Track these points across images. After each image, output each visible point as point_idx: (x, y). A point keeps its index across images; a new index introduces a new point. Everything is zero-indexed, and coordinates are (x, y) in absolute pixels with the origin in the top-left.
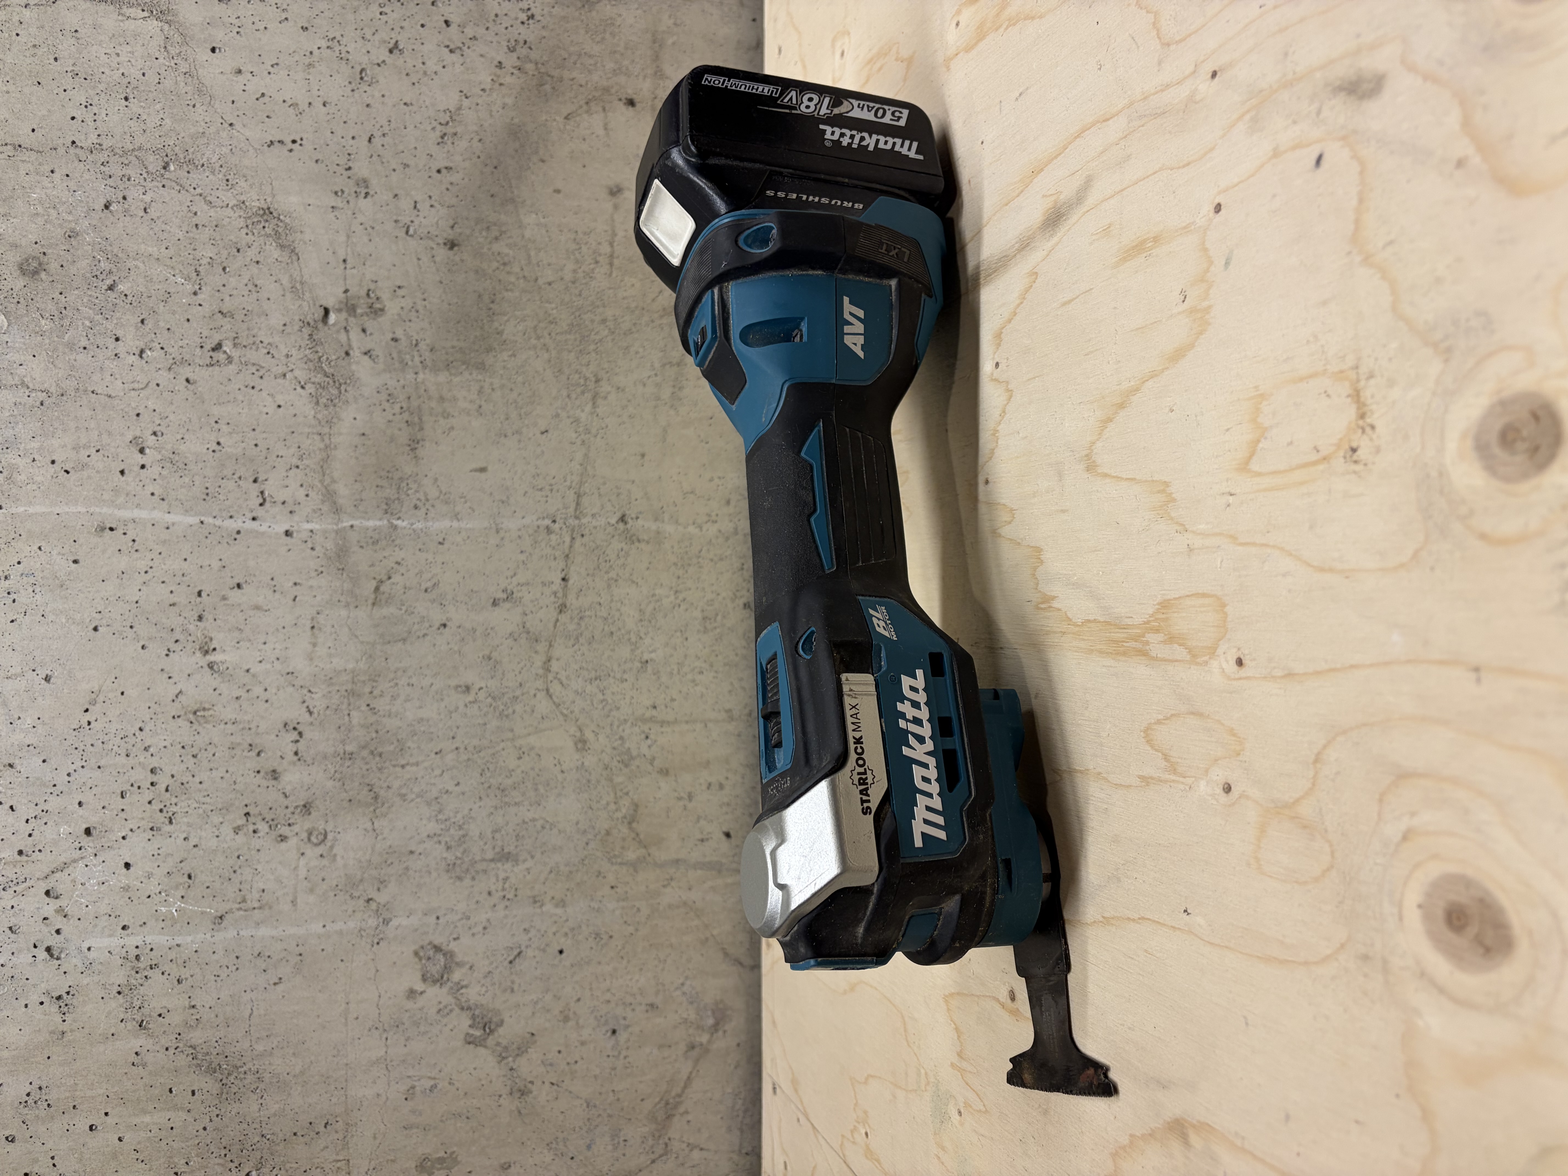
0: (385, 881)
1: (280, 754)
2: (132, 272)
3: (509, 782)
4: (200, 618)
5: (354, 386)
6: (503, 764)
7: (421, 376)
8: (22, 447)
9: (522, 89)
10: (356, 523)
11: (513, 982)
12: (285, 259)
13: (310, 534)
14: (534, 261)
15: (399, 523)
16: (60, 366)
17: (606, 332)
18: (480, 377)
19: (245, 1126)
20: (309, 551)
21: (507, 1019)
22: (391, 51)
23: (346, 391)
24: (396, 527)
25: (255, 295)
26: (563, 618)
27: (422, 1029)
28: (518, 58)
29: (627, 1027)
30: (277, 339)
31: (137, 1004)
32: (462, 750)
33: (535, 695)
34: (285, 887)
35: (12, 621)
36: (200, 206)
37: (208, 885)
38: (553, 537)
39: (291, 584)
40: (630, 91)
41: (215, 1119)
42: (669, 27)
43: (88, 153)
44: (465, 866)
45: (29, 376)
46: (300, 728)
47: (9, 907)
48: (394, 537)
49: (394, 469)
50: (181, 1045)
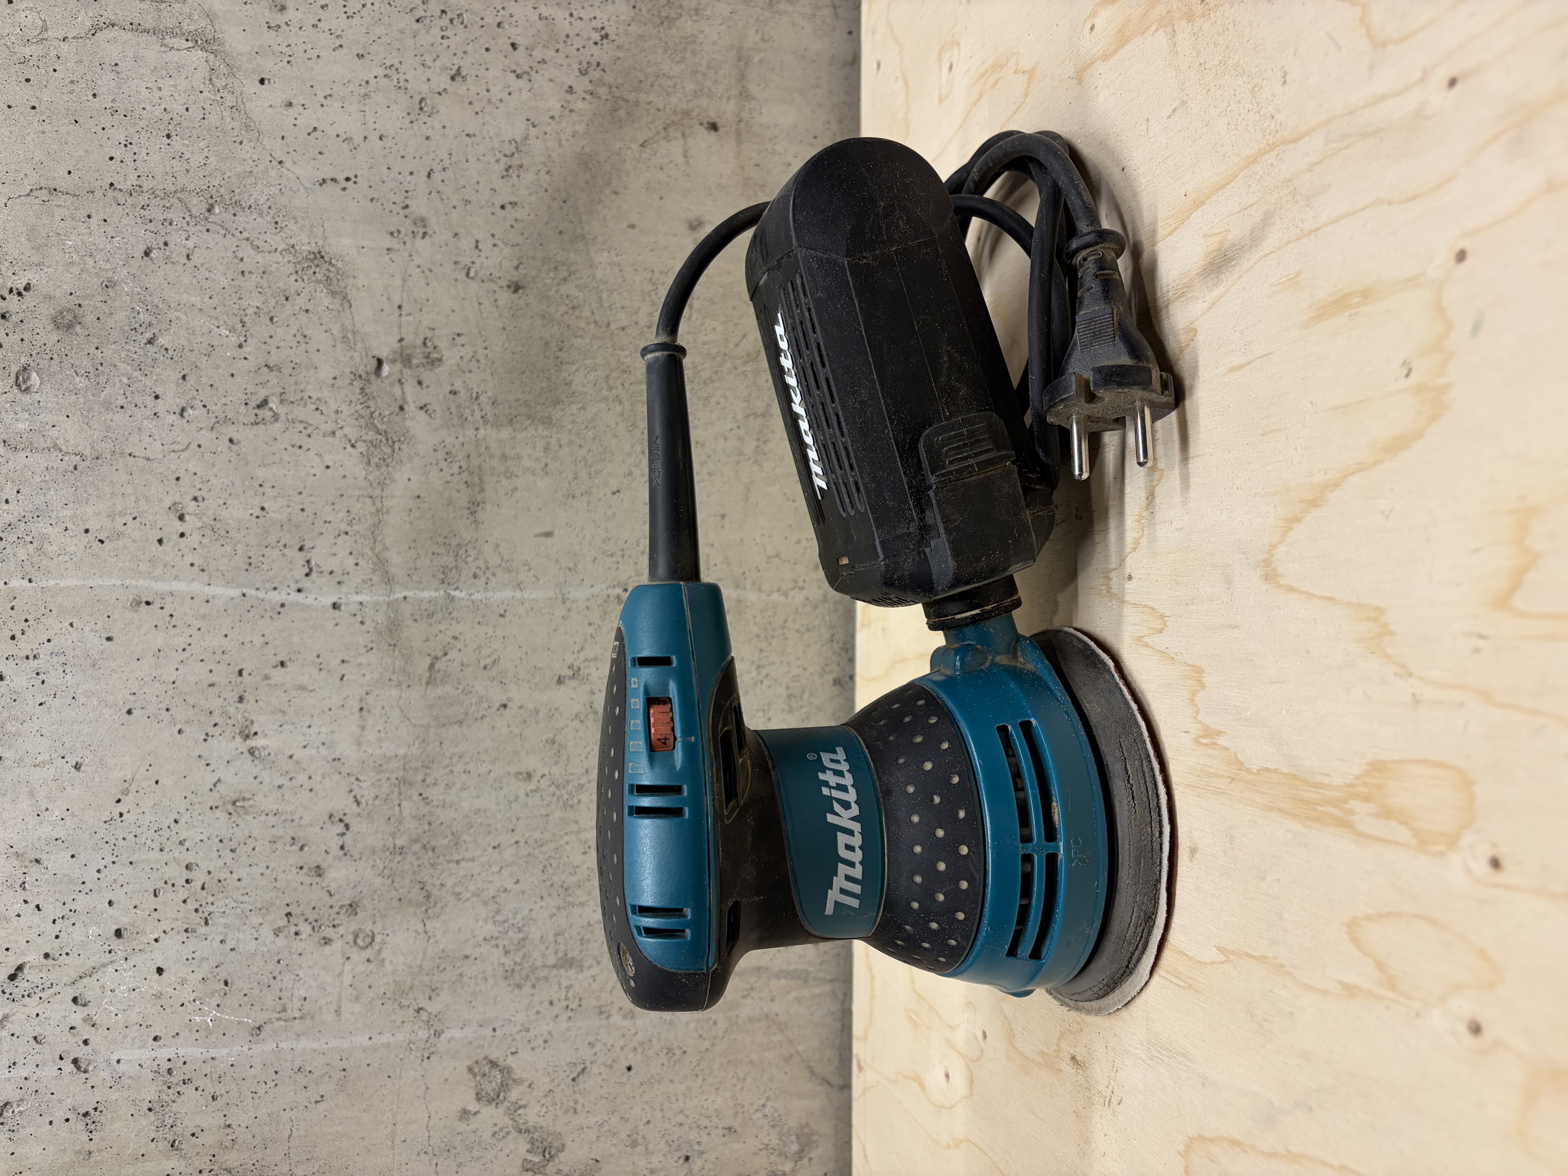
0: (437, 988)
1: (324, 848)
2: (173, 324)
3: (574, 879)
4: (241, 699)
5: (408, 444)
6: (567, 860)
7: (482, 432)
8: (53, 515)
9: (595, 115)
10: (409, 594)
11: (576, 1102)
12: (337, 306)
13: (360, 606)
14: (606, 304)
15: (456, 593)
16: (95, 427)
18: (546, 433)
20: (358, 625)
21: (569, 1144)
22: (453, 78)
23: (399, 449)
24: (453, 599)
25: (303, 347)
27: (475, 1153)
28: (591, 82)
29: (702, 1153)
30: (326, 394)
31: (169, 1122)
32: (522, 844)
34: (328, 995)
35: (41, 704)
36: (247, 251)
37: (245, 992)
39: (338, 661)
40: (713, 114)
42: (756, 44)
43: (128, 196)
44: (524, 973)
45: (62, 439)
46: (347, 819)
47: (34, 1015)
48: (451, 610)
49: (451, 534)
50: (215, 1168)
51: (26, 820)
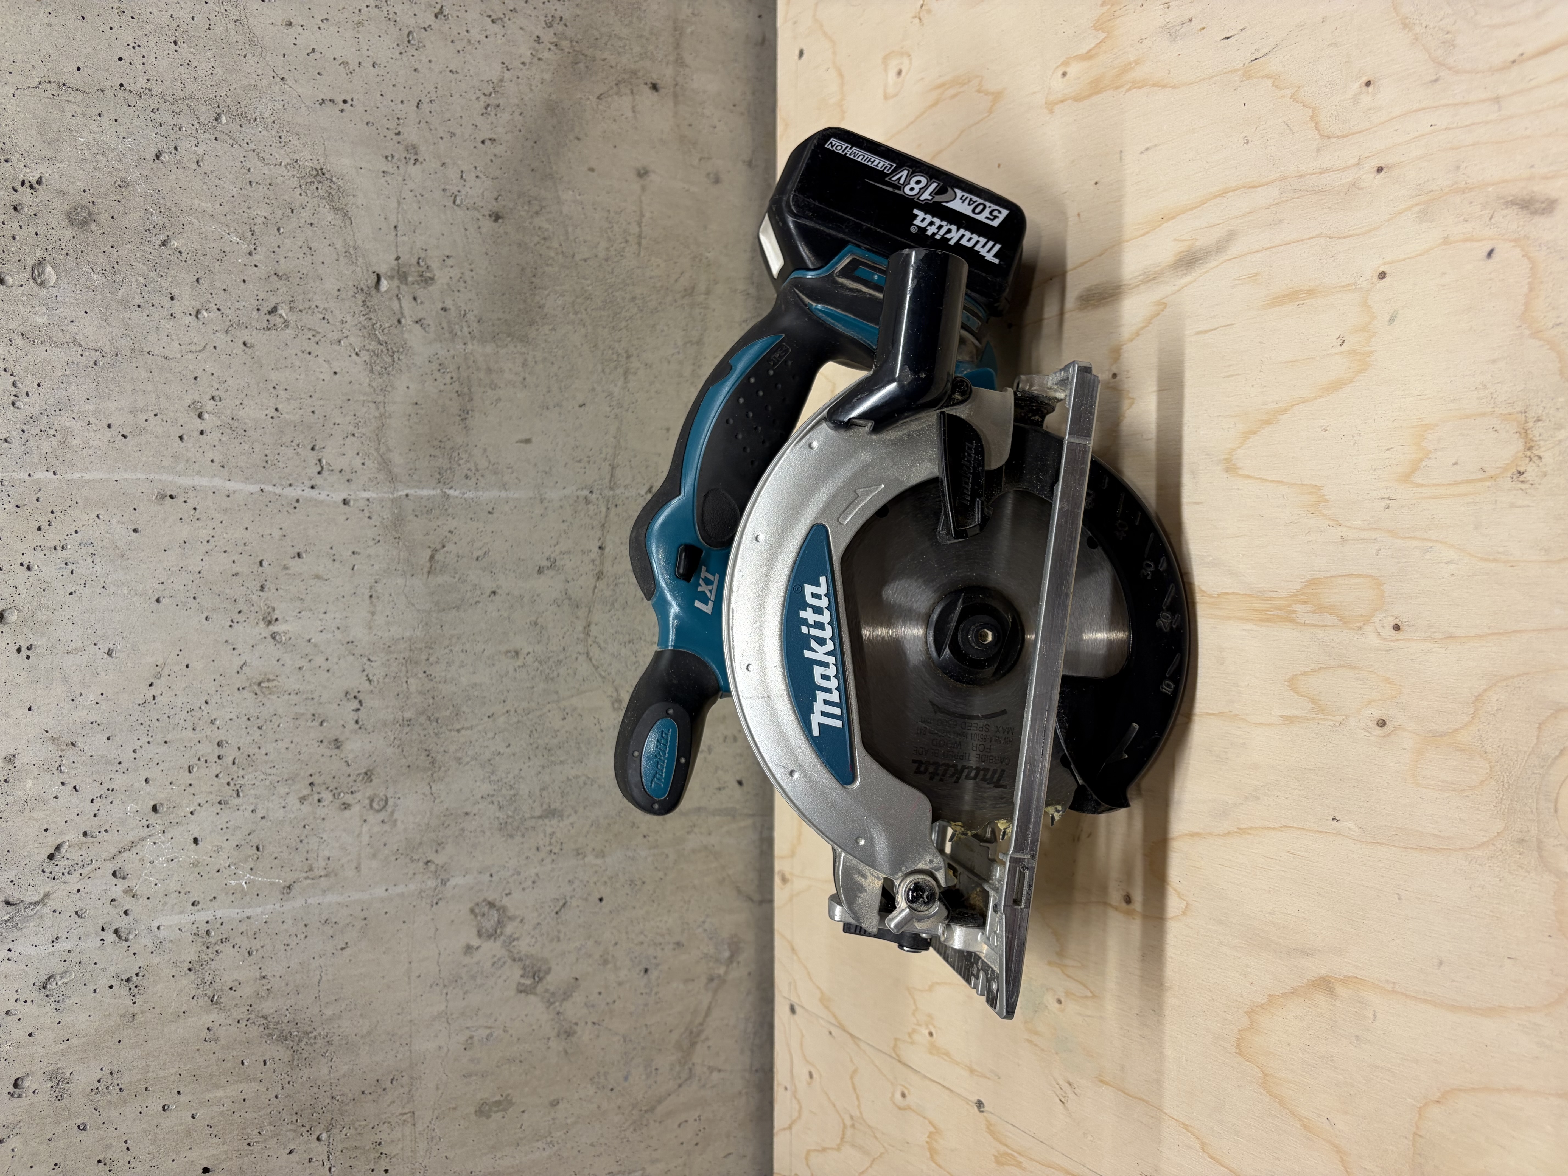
0: (442, 843)
1: (342, 722)
2: (186, 228)
3: (555, 741)
4: (262, 588)
5: (406, 354)
6: (549, 725)
7: (470, 347)
8: (76, 409)
9: (559, 65)
10: (411, 492)
11: (559, 932)
12: (338, 222)
13: (367, 503)
14: (571, 238)
15: (451, 492)
16: (114, 324)
17: (635, 310)
18: (524, 350)
19: (315, 1090)
20: (367, 519)
21: (554, 967)
22: (436, 16)
23: (399, 359)
24: (448, 497)
25: (309, 259)
26: (601, 585)
27: (479, 981)
28: (555, 34)
29: (657, 965)
30: (331, 304)
31: (208, 979)
32: (512, 713)
33: (577, 659)
34: (349, 854)
35: (71, 594)
36: (253, 163)
37: (276, 855)
38: (590, 506)
39: (350, 553)
40: (655, 76)
41: (287, 1086)
42: (688, 17)
43: (138, 98)
44: (515, 824)
45: (81, 334)
46: (361, 696)
47: (75, 891)
48: (446, 507)
49: (445, 439)
50: (252, 1016)
51: (61, 705)
